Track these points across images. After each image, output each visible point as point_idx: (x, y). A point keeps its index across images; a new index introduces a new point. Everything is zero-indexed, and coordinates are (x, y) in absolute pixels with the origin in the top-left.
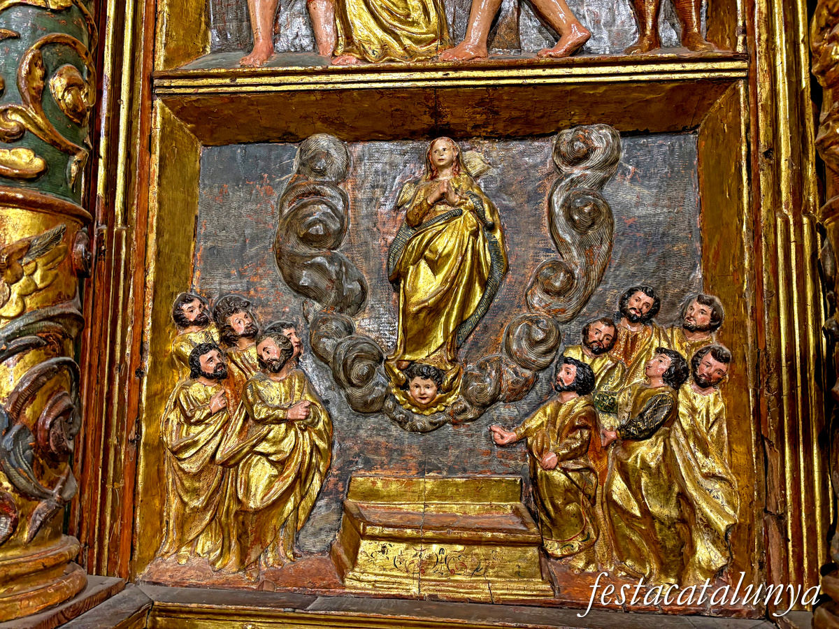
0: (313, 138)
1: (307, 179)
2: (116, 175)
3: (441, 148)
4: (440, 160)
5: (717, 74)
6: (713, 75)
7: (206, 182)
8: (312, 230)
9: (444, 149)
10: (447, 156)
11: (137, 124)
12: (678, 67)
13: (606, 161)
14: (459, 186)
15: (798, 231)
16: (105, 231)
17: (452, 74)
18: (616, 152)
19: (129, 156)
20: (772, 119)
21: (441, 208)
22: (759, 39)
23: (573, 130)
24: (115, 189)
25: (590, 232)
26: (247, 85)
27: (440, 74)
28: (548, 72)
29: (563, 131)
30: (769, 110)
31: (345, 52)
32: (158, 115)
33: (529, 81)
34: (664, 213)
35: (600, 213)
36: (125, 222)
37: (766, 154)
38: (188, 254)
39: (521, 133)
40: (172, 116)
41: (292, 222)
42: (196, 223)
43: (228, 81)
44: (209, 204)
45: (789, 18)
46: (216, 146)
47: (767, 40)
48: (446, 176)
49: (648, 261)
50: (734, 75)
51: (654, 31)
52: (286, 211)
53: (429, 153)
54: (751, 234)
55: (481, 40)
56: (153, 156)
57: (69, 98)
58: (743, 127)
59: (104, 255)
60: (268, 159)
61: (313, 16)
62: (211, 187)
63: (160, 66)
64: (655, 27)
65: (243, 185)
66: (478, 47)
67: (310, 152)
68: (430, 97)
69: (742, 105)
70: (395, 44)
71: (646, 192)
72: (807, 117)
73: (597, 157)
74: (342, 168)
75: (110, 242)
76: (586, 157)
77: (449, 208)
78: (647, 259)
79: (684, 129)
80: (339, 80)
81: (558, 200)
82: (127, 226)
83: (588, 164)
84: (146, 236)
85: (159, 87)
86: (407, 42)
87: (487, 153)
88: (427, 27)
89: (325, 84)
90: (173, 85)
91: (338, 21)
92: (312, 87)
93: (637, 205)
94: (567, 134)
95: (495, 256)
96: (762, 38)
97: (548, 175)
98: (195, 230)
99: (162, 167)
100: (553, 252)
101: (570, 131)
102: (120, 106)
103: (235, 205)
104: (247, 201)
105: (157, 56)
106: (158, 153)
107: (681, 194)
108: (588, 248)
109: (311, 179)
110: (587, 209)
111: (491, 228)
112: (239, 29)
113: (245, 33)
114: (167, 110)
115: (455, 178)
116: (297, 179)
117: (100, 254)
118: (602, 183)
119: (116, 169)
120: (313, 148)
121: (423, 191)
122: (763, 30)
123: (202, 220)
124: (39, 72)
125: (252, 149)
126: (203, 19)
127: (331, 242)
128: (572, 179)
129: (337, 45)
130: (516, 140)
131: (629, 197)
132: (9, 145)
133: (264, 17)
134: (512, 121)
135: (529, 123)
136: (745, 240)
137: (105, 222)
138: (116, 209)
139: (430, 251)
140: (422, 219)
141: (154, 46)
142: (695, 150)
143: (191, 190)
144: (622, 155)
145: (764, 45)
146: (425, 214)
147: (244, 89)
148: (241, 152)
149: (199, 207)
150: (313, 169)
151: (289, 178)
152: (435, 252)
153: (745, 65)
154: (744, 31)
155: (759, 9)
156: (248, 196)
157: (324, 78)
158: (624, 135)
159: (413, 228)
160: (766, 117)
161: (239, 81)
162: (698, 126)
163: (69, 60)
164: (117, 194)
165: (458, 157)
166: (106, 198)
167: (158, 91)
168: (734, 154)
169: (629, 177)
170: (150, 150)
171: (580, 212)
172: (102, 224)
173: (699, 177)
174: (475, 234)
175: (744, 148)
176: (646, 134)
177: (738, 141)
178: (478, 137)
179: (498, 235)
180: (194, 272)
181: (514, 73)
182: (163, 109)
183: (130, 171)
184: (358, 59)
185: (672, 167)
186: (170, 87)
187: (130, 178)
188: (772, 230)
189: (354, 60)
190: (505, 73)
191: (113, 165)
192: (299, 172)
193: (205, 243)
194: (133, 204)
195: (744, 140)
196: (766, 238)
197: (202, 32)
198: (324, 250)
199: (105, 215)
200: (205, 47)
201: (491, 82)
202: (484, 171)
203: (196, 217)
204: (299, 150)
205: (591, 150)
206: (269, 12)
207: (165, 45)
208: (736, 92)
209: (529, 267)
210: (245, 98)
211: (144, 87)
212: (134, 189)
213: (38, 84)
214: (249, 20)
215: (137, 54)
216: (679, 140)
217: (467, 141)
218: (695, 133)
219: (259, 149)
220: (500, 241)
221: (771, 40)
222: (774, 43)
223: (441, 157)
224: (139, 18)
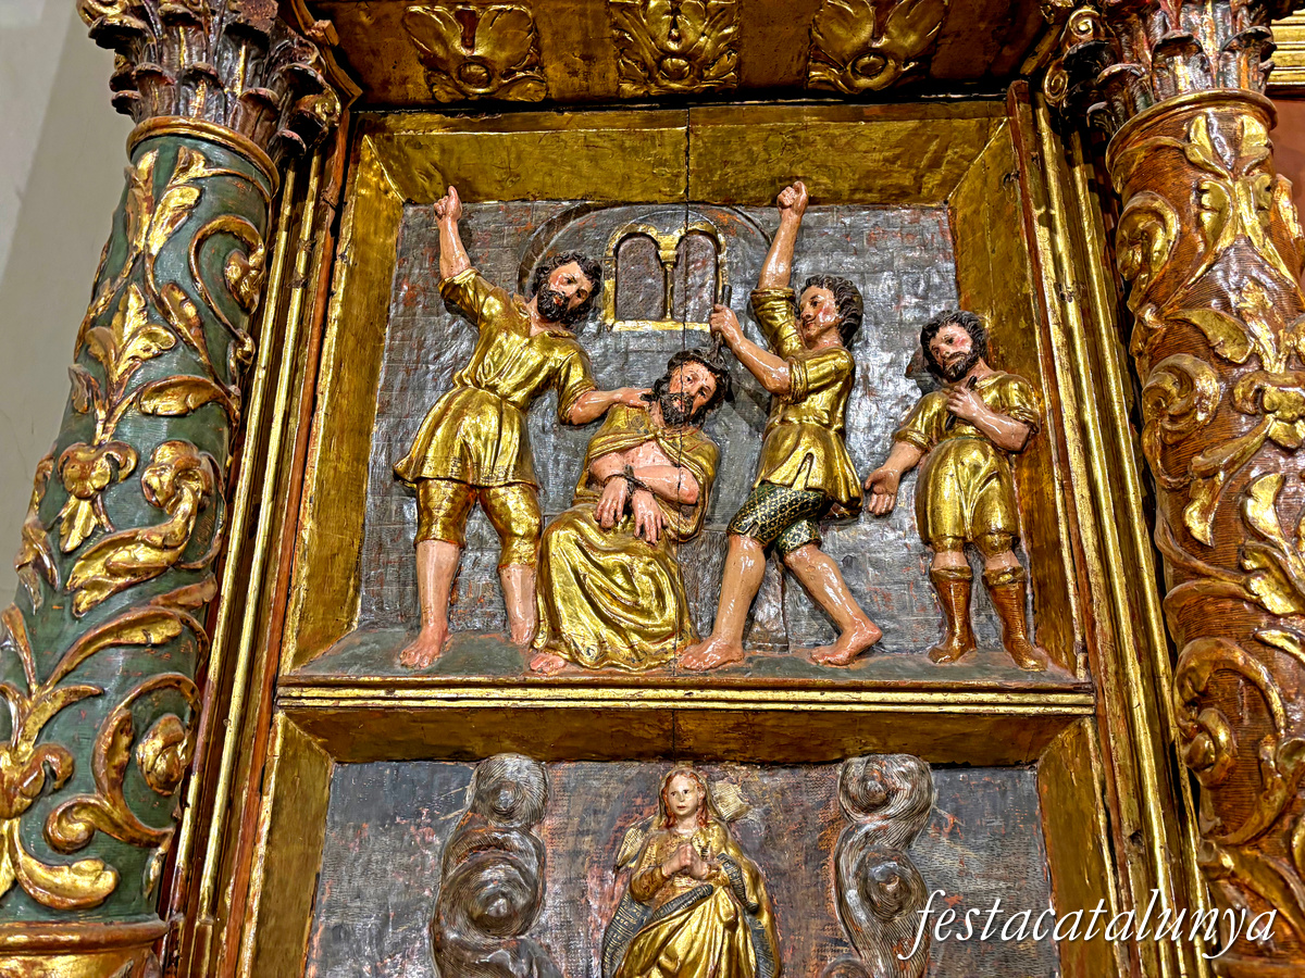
0: (497, 758)
1: (486, 823)
2: (208, 836)
3: (680, 789)
4: (680, 807)
5: (1054, 709)
6: (1049, 709)
7: (337, 818)
8: (492, 910)
9: (686, 792)
10: (690, 800)
11: (248, 756)
12: (1002, 698)
13: (913, 808)
14: (708, 843)
15: (1189, 956)
16: (181, 924)
17: (697, 694)
18: (926, 795)
19: (230, 804)
20: (1135, 786)
21: (682, 883)
22: (1106, 671)
23: (866, 759)
24: (204, 858)
25: (897, 919)
26: (409, 699)
27: (680, 693)
28: (828, 696)
29: (850, 760)
30: (1129, 772)
31: (548, 647)
32: (279, 735)
33: (802, 707)
34: (1000, 890)
35: (909, 891)
36: (214, 909)
37: (1133, 838)
38: (300, 943)
39: (792, 759)
40: (298, 730)
41: (460, 891)
42: (316, 886)
43: (382, 693)
44: (338, 853)
45: (1142, 642)
46: (355, 763)
47: (1117, 673)
48: (687, 829)
49: (985, 967)
50: (1077, 711)
51: (965, 629)
52: (451, 873)
53: (663, 792)
54: (1125, 950)
55: (735, 639)
56: (265, 798)
57: (161, 765)
58: (1097, 786)
59: (176, 965)
60: (429, 786)
61: (507, 587)
62: (343, 828)
63: (287, 668)
64: (966, 624)
65: (390, 825)
66: (730, 647)
67: (493, 780)
68: (667, 718)
69: (1093, 754)
70: (618, 642)
71: (972, 854)
72: (1183, 783)
73: (899, 804)
74: (537, 803)
75: (187, 944)
76: (885, 803)
77: (695, 884)
78: (982, 963)
79: (1018, 763)
80: (542, 696)
81: (849, 864)
82: (215, 918)
83: (891, 811)
84: (242, 929)
85: (284, 697)
86: (635, 638)
87: (745, 787)
88: (662, 616)
89: (521, 700)
90: (304, 695)
91: (540, 598)
92: (502, 704)
93: (963, 874)
94: (857, 765)
95: (761, 952)
96: (1109, 669)
97: (833, 822)
98: (314, 897)
99: (275, 814)
100: (846, 944)
101: (860, 760)
102: (225, 728)
103: (377, 857)
104: (395, 850)
105: (285, 649)
106: (272, 791)
107: (1022, 861)
108: (895, 943)
109: (493, 823)
110: (890, 888)
111: (755, 911)
112: (401, 596)
113: (409, 601)
114: (292, 724)
115: (701, 830)
116: (471, 820)
117: (170, 964)
118: (909, 839)
119: (209, 826)
120: (497, 775)
121: (655, 847)
122: (1110, 658)
123: (326, 883)
124: (125, 740)
125: (408, 769)
126: (352, 582)
127: (517, 925)
128: (867, 834)
129: (537, 630)
130: (785, 768)
131: (949, 861)
132: (70, 857)
133: (438, 590)
134: (780, 748)
135: (801, 750)
136: (1118, 960)
137: (183, 908)
138: (202, 890)
139: (667, 956)
140: (654, 894)
141: (282, 634)
142: (1035, 793)
143: (313, 835)
144: (935, 796)
145: (1113, 680)
146: (658, 888)
147: (405, 703)
148: (392, 772)
149: (323, 859)
150: (494, 810)
151: (457, 816)
152: (672, 957)
153: (1091, 700)
154: (1085, 649)
155: (1102, 629)
156: (398, 844)
157: (519, 693)
158: (935, 767)
159: (640, 903)
160: (1127, 785)
161: (399, 693)
162: (1036, 761)
163: (167, 707)
164: (206, 865)
165: (705, 799)
166: (188, 869)
167: (281, 702)
168: (1089, 823)
169: (947, 830)
170: (261, 790)
171: (882, 891)
172: (178, 912)
173: (1044, 836)
174: (731, 926)
175: (1101, 817)
176: (966, 766)
177: (1093, 805)
178: (731, 761)
179: (765, 919)
180: (306, 968)
181: (782, 695)
182: (286, 726)
183: (229, 830)
184: (566, 660)
185: (1006, 818)
186: (300, 698)
187: (229, 842)
188: (1154, 956)
189: (562, 662)
190: (769, 695)
191: (205, 821)
192: (474, 809)
193: (328, 918)
194: (228, 884)
195: (1101, 805)
196: (1146, 967)
197: (348, 600)
198: (507, 938)
199: (184, 897)
200: (352, 620)
201: (751, 706)
202: (742, 813)
203: (318, 875)
204: (475, 773)
205: (892, 793)
206: (446, 582)
207: (298, 633)
208: (1081, 733)
209: (812, 968)
210: (405, 713)
211: (263, 699)
212: (233, 858)
213: (122, 757)
214: (416, 584)
215: (258, 654)
216: (1011, 777)
217: (716, 765)
218: (1032, 768)
219: (419, 769)
220: (768, 929)
221: (1121, 671)
222: (1126, 675)
223: (681, 804)
224: (266, 601)
